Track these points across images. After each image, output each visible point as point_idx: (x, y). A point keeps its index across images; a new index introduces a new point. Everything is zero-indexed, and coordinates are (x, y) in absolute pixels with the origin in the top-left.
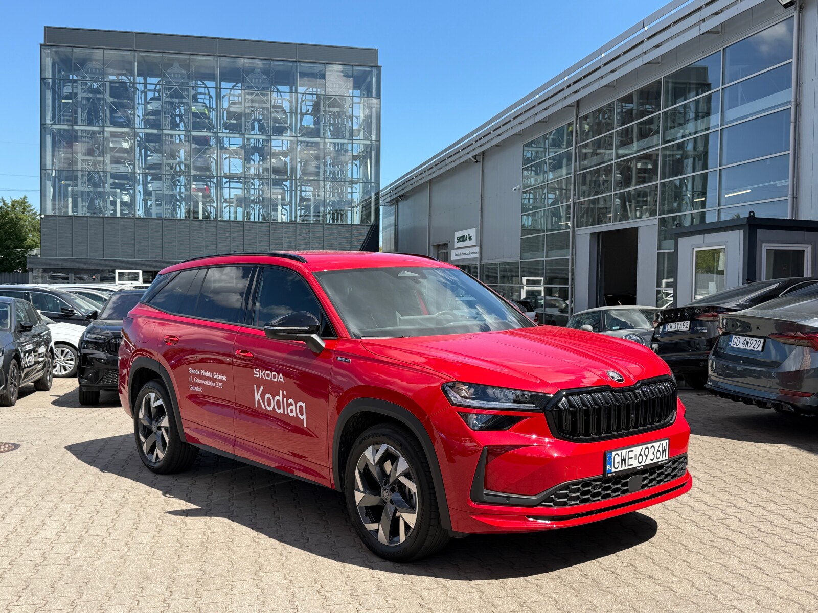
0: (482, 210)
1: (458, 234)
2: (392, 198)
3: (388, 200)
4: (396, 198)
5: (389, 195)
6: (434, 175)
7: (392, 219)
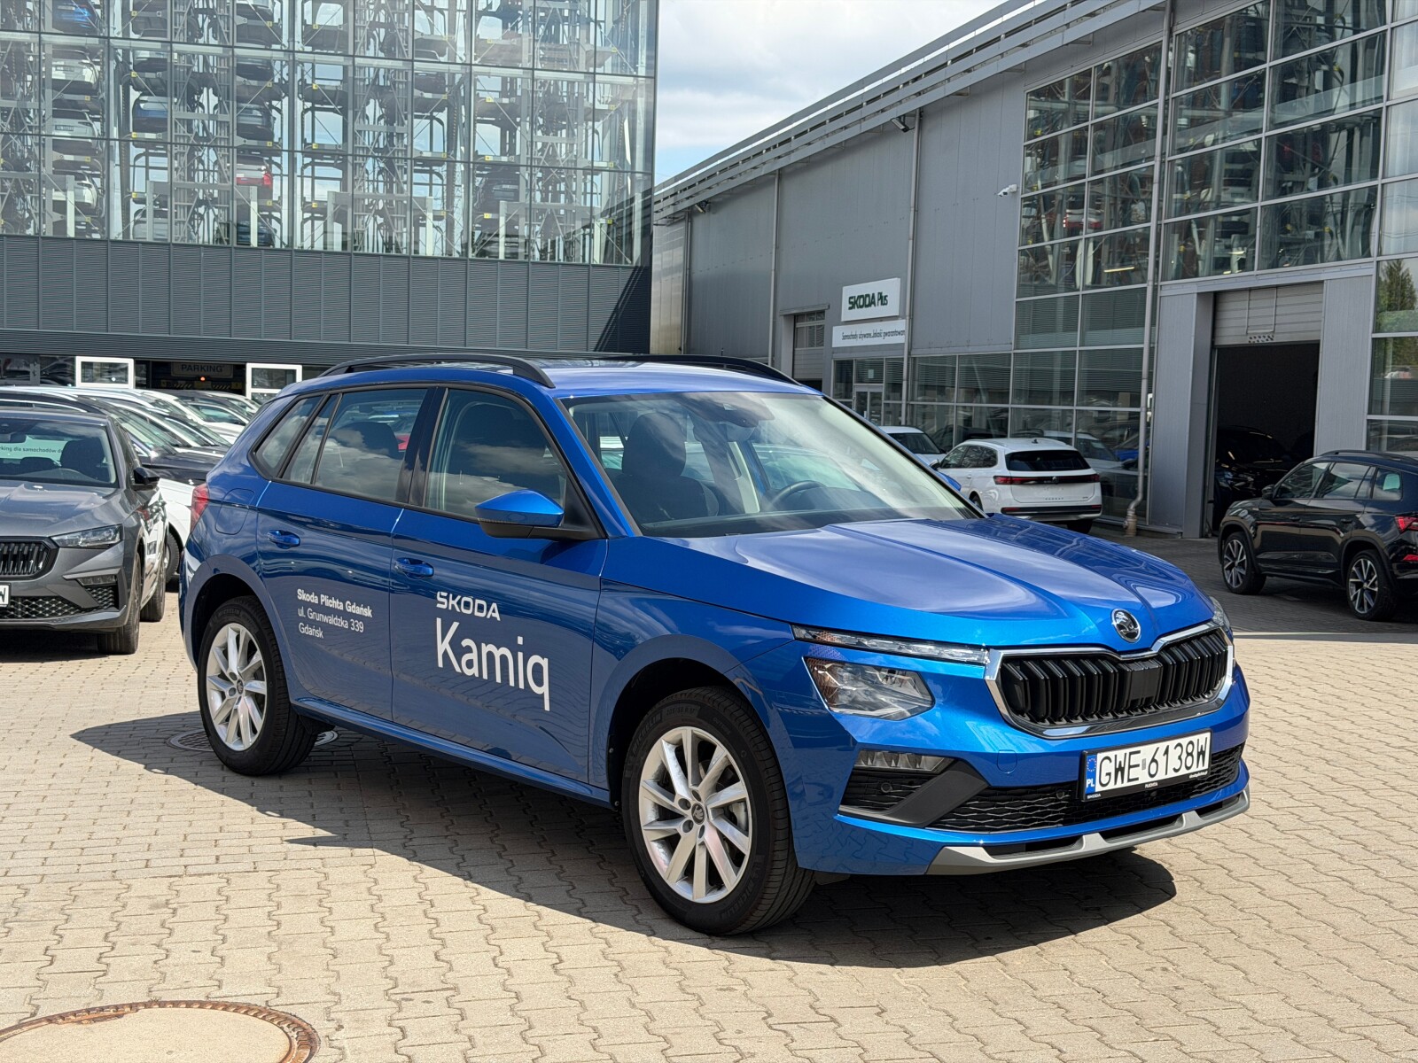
0: (915, 238)
1: (850, 291)
2: (680, 207)
3: (670, 211)
4: (691, 207)
5: (671, 200)
6: (794, 158)
7: (678, 256)
